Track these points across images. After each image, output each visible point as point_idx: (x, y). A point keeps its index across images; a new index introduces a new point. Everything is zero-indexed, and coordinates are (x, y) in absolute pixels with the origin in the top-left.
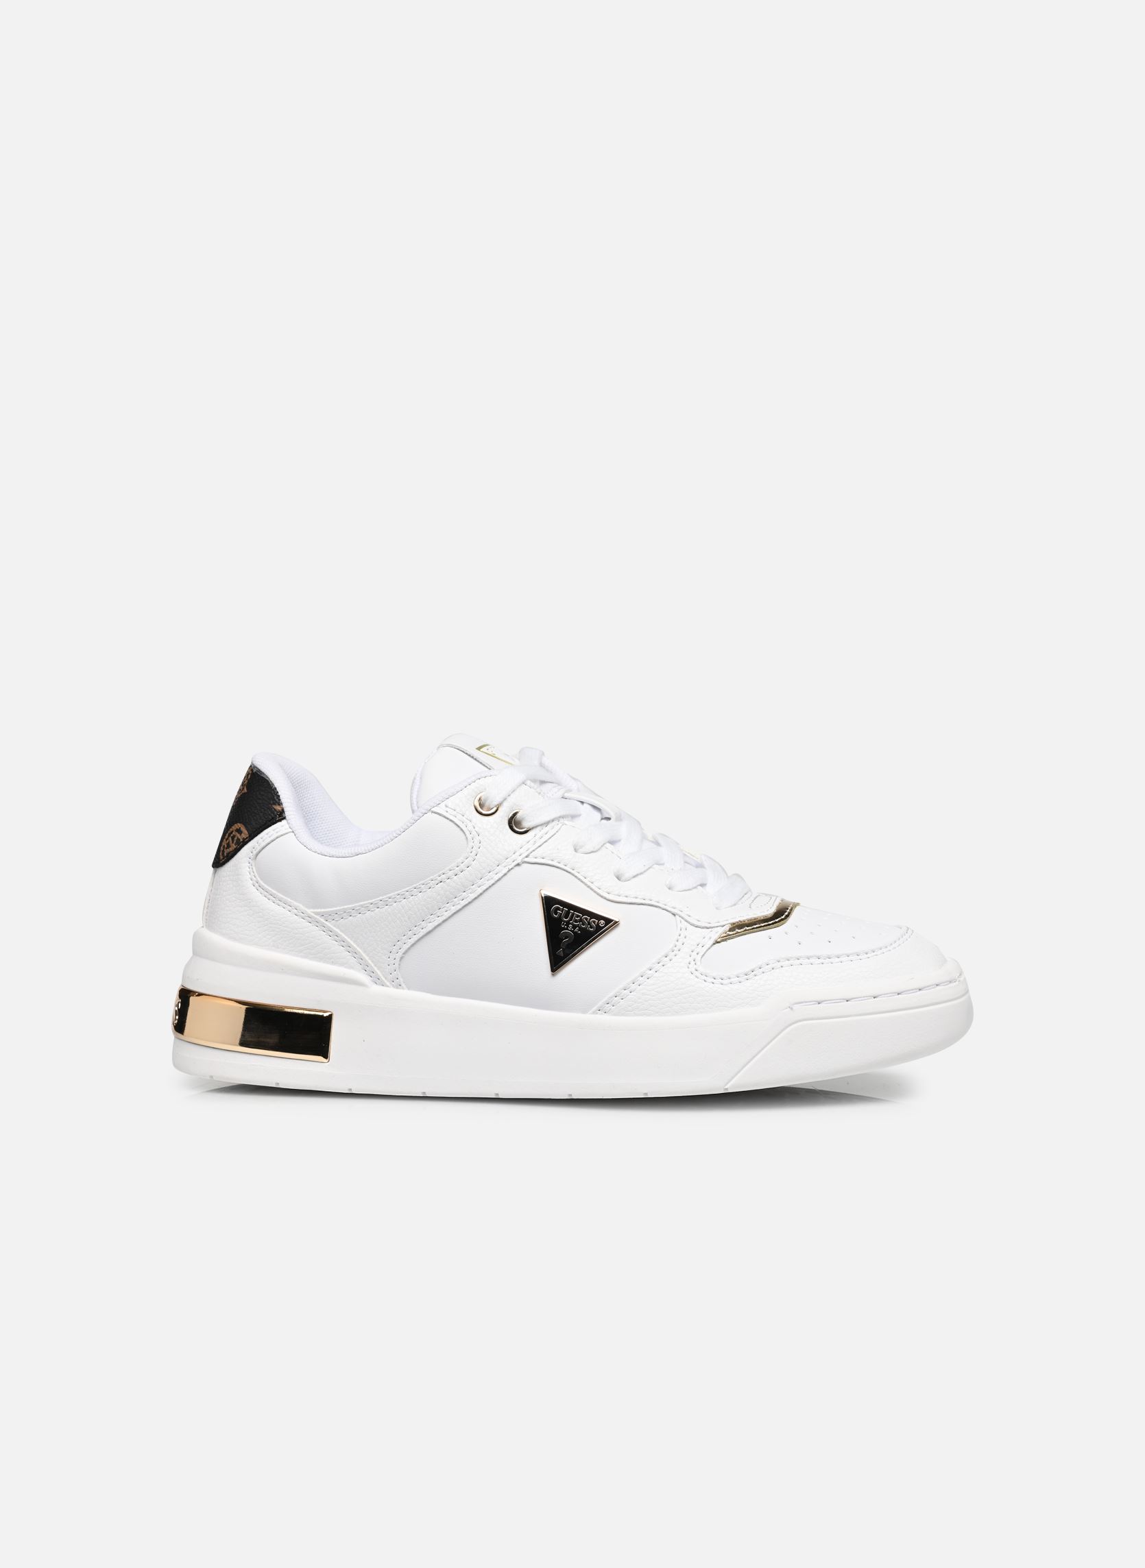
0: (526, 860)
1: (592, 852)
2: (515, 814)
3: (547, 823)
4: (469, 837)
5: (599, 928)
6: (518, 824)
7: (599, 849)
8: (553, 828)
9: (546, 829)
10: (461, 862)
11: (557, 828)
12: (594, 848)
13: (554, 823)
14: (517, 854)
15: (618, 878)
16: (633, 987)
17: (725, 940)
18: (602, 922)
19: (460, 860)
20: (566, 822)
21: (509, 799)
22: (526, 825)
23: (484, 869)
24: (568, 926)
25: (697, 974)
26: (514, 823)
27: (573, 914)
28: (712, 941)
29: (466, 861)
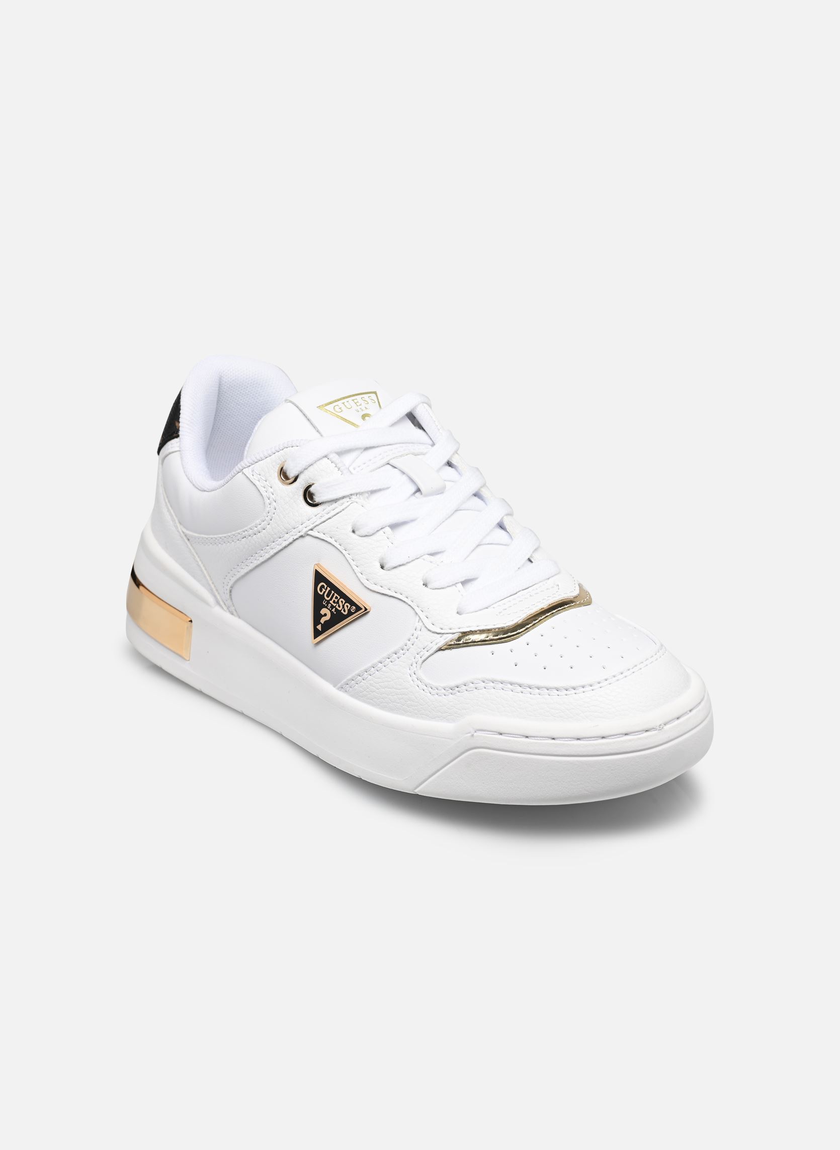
0: (310, 532)
1: (366, 536)
2: (310, 486)
3: (335, 501)
4: (268, 501)
5: (350, 613)
6: (311, 496)
7: (373, 534)
8: (343, 504)
9: (335, 505)
10: (259, 523)
11: (346, 504)
12: (368, 533)
13: (345, 500)
14: (304, 525)
15: (382, 567)
16: (366, 675)
17: (450, 649)
18: (354, 608)
19: (258, 522)
20: (357, 500)
21: (306, 472)
22: (317, 499)
23: (275, 534)
24: (328, 605)
25: (414, 677)
26: (308, 496)
27: (333, 595)
28: (435, 648)
29: (263, 523)
